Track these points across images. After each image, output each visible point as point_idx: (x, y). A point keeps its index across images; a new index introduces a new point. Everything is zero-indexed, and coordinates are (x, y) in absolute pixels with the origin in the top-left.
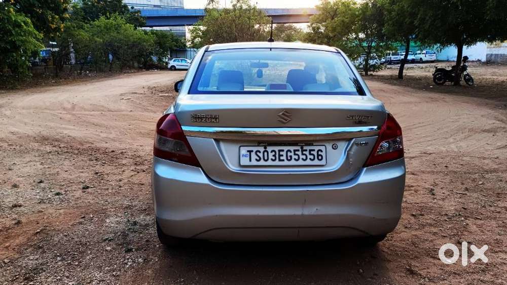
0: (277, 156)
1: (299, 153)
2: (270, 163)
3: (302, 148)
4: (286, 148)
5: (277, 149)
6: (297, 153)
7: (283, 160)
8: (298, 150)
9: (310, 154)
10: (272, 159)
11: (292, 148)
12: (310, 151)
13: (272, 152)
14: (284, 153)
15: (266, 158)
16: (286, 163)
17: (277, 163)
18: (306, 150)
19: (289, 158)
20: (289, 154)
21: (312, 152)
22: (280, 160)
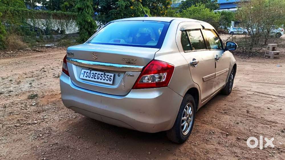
0: (94, 76)
1: (103, 76)
2: (90, 79)
3: (105, 73)
4: (98, 72)
5: (95, 72)
6: (102, 76)
7: (95, 79)
8: (102, 74)
9: (107, 77)
10: (91, 77)
11: (100, 73)
12: (108, 75)
13: (92, 73)
14: (96, 75)
15: (89, 76)
16: (96, 80)
17: (93, 79)
18: (106, 75)
19: (98, 78)
20: (99, 76)
21: (108, 76)
22: (94, 78)
